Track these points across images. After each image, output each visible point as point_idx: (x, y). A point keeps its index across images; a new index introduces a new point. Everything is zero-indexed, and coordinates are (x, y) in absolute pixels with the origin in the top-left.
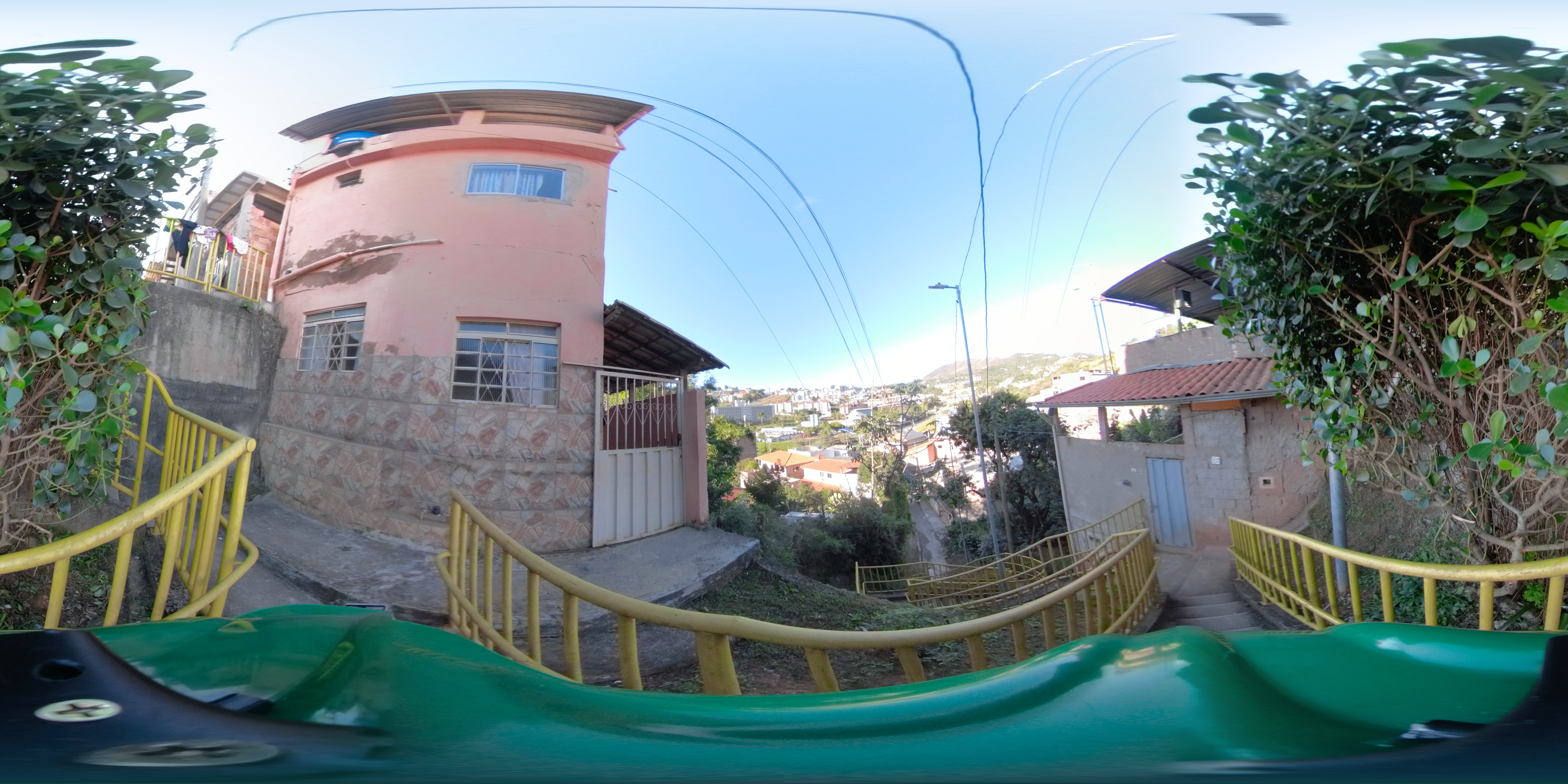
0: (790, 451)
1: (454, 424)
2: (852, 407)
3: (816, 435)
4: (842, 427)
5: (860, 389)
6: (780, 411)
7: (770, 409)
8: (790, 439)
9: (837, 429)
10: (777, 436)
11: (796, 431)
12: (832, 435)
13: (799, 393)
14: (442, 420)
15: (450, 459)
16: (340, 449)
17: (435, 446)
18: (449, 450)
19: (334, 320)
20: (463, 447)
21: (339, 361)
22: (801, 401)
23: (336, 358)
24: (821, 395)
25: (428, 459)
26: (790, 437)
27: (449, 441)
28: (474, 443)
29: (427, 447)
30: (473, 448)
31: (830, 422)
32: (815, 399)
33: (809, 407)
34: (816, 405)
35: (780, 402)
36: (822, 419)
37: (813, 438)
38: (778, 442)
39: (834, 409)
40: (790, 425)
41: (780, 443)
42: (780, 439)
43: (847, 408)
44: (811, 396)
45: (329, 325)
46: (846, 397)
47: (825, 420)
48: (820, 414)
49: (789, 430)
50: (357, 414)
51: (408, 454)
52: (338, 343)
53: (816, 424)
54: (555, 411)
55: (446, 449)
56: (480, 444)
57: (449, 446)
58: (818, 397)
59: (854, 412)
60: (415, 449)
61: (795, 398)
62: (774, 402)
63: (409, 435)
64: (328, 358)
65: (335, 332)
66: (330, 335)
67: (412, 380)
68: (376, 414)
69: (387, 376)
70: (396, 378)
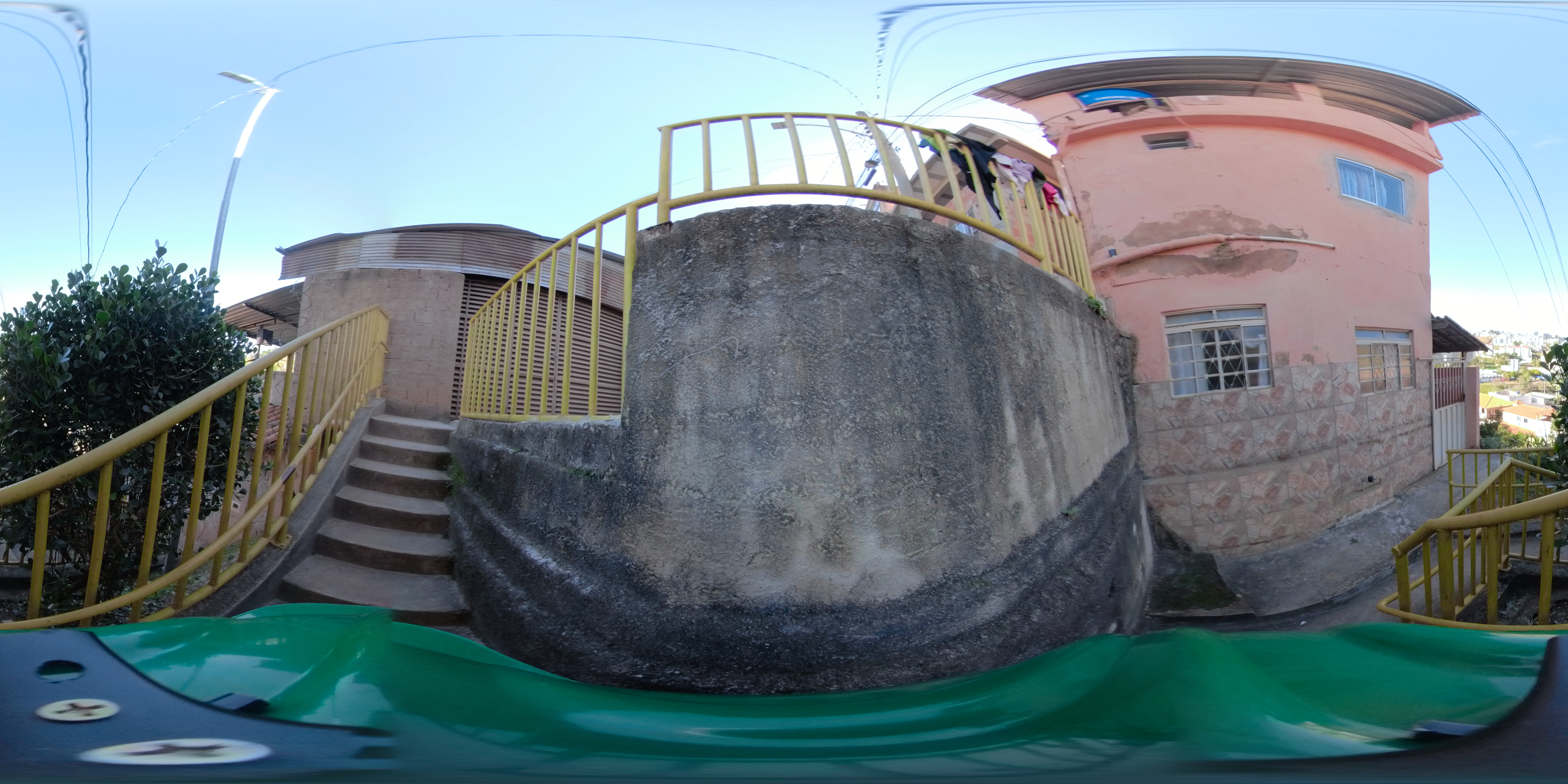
15: (1368, 440)
20: (1374, 428)
23: (1236, 373)
28: (1380, 423)
30: (1380, 427)
50: (1287, 431)
55: (1365, 433)
56: (1383, 422)
64: (1222, 375)
67: (1333, 386)
68: (1307, 425)
69: (1310, 386)
70: (1319, 387)
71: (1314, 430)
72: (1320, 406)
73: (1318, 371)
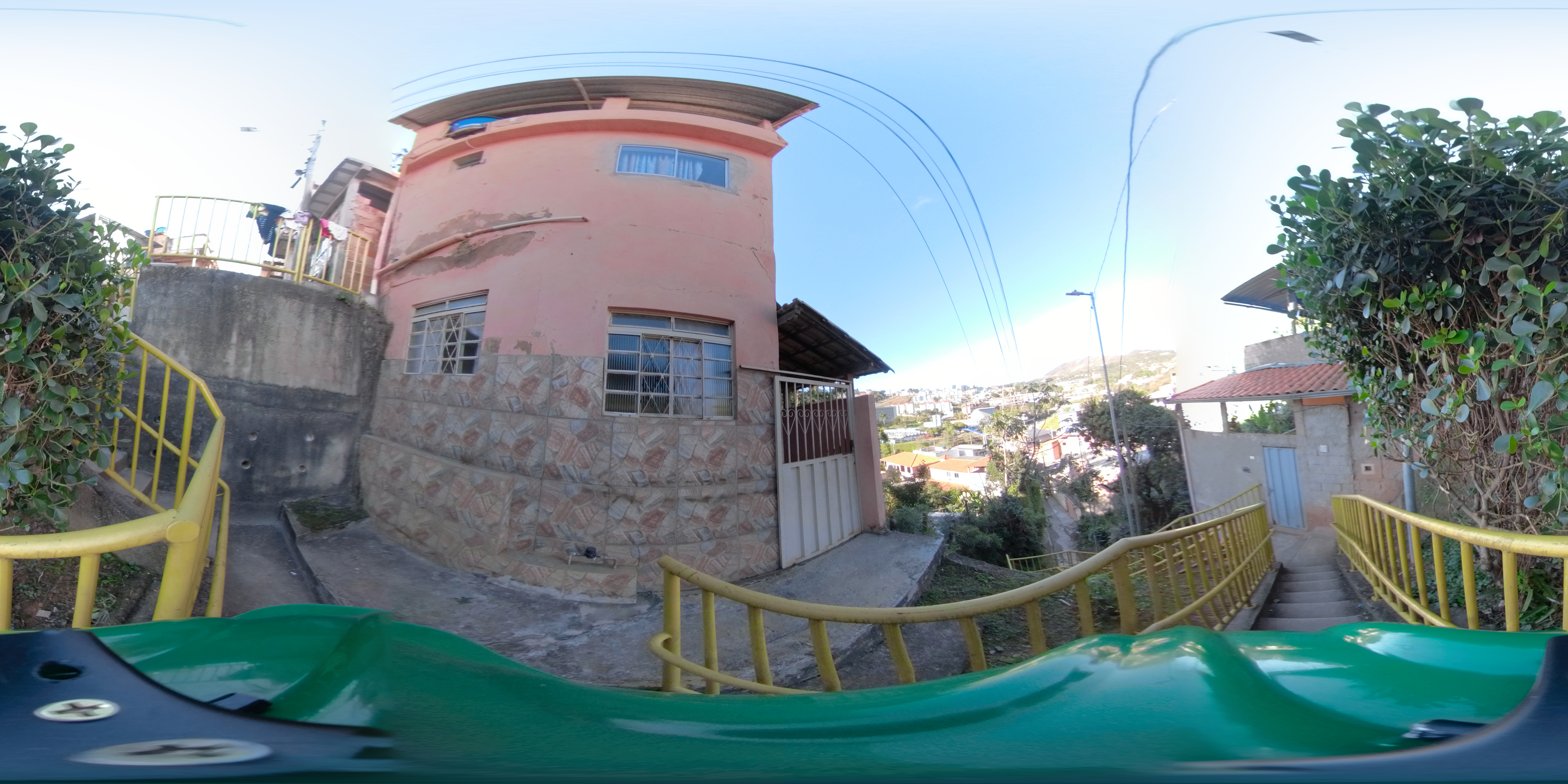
0: (915, 452)
1: (610, 444)
2: (975, 407)
3: (939, 435)
4: (964, 426)
5: (981, 389)
6: (902, 411)
7: (892, 410)
8: (914, 440)
9: (959, 428)
10: (900, 437)
11: (919, 432)
12: (956, 435)
13: (920, 394)
14: (594, 438)
15: (606, 489)
16: (455, 475)
17: (585, 474)
18: (605, 478)
19: (448, 311)
20: (623, 472)
21: (454, 362)
22: (922, 402)
23: (450, 359)
24: (943, 395)
25: (575, 490)
26: (914, 437)
27: (605, 466)
28: (638, 468)
29: (575, 475)
30: (636, 474)
31: (953, 422)
32: (937, 400)
33: (931, 408)
34: (938, 406)
35: (902, 403)
36: (944, 420)
37: (936, 438)
38: (901, 444)
39: (956, 409)
40: (912, 426)
41: (905, 444)
42: (904, 441)
43: (969, 408)
44: (933, 396)
45: (442, 318)
46: (968, 397)
47: (948, 420)
48: (942, 415)
49: (912, 431)
50: (477, 430)
51: (547, 484)
52: (453, 339)
53: (939, 424)
54: (733, 423)
55: (599, 477)
56: (646, 467)
57: (605, 473)
58: (940, 398)
59: (977, 411)
60: (558, 477)
61: (916, 399)
62: (895, 404)
63: (549, 459)
64: (440, 359)
65: (449, 326)
66: (444, 330)
67: (553, 387)
68: (506, 431)
70: (530, 384)
71: (512, 439)
72: (527, 410)
73: (532, 363)
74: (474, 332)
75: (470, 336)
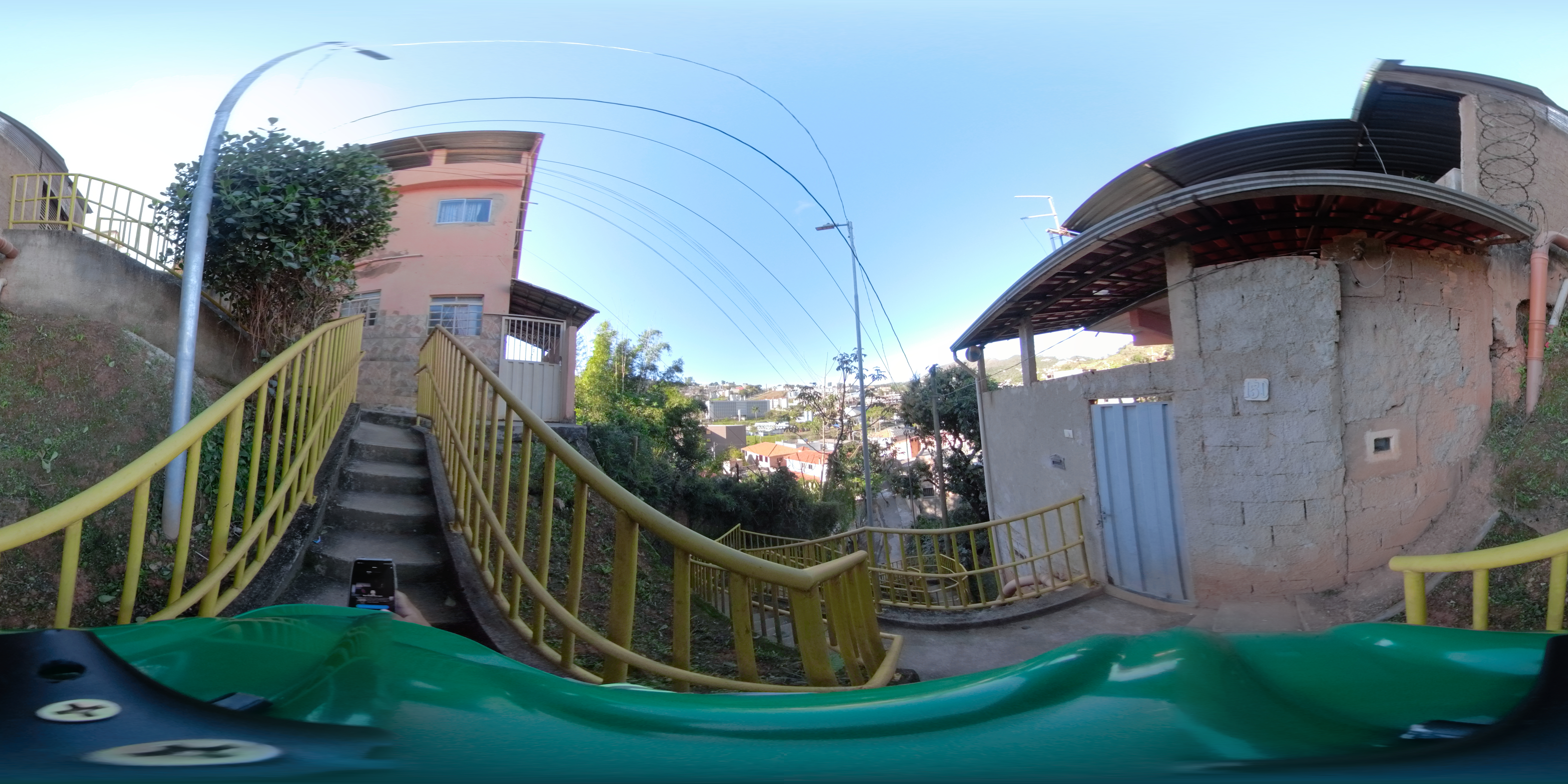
0: (778, 443)
6: (775, 405)
7: (765, 404)
8: (782, 433)
10: (768, 430)
11: (788, 426)
19: (361, 299)
35: (776, 398)
40: (783, 420)
41: (771, 436)
42: (772, 433)
45: (358, 302)
49: (782, 425)
50: (379, 347)
52: (364, 311)
53: (810, 420)
54: (479, 338)
61: (791, 394)
62: (770, 398)
63: (405, 354)
65: (362, 305)
66: (359, 307)
67: (407, 327)
68: (389, 346)
69: (393, 325)
70: (399, 326)
71: (391, 348)
72: (397, 337)
73: (400, 319)
74: (374, 308)
75: (372, 310)
